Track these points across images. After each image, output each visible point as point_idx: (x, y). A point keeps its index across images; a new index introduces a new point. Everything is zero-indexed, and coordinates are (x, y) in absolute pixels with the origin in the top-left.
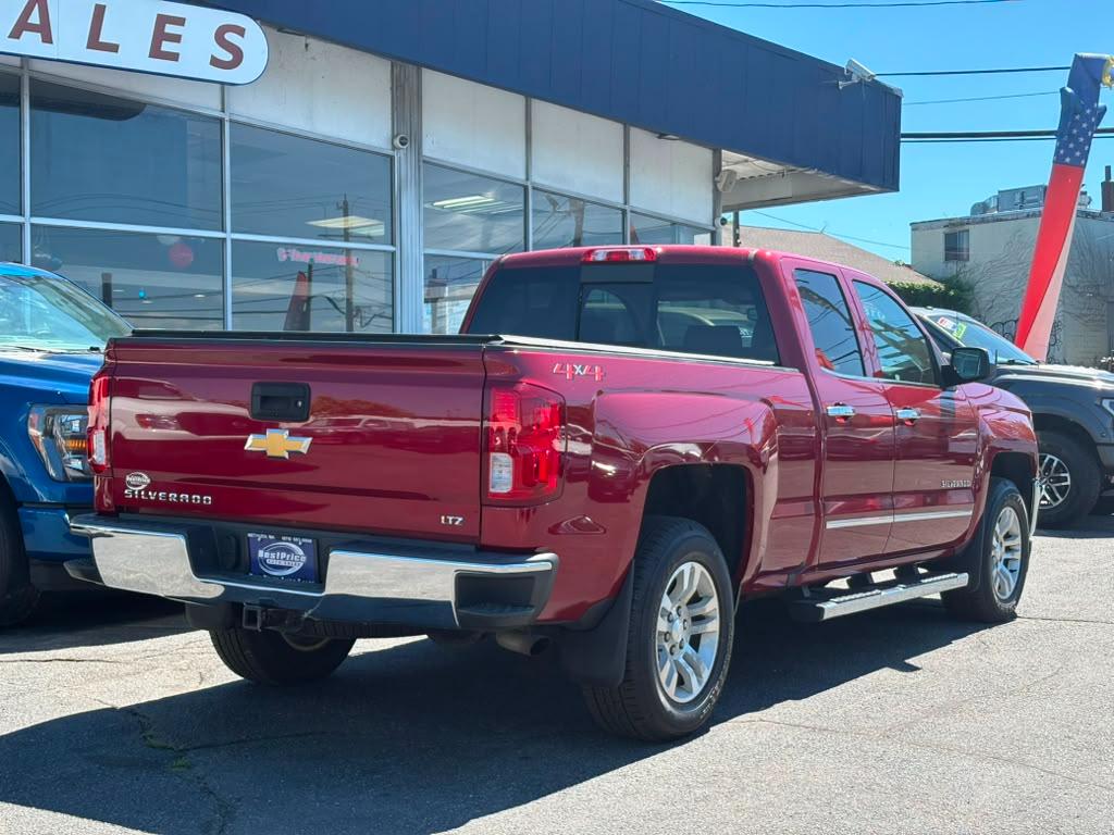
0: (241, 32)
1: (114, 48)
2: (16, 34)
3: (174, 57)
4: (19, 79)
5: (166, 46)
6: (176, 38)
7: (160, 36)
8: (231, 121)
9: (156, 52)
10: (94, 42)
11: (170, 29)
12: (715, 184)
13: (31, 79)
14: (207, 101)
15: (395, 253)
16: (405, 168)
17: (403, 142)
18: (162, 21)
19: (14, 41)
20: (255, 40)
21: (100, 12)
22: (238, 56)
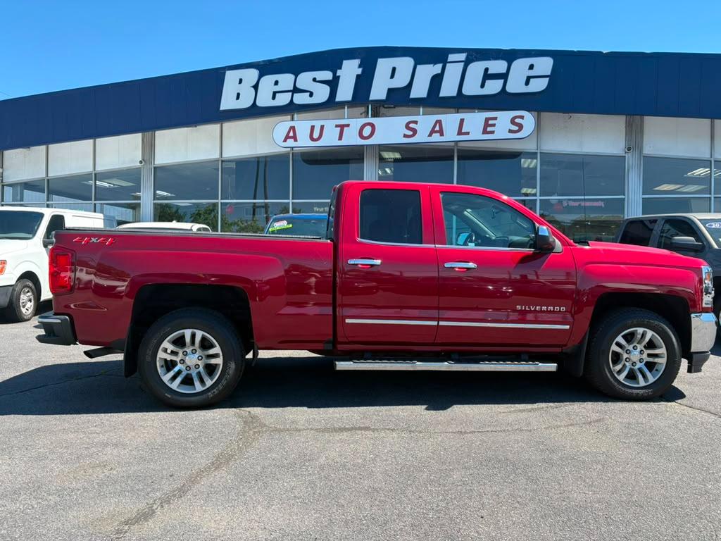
0: (522, 117)
1: (468, 133)
2: (430, 135)
3: (492, 132)
4: (453, 150)
5: (489, 129)
6: (494, 125)
7: (487, 125)
8: (541, 153)
9: (485, 132)
10: (460, 133)
11: (491, 122)
13: (458, 150)
14: (530, 147)
15: (624, 199)
16: (632, 160)
17: (629, 149)
18: (487, 119)
19: (430, 138)
20: (528, 120)
21: (462, 121)
22: (521, 127)
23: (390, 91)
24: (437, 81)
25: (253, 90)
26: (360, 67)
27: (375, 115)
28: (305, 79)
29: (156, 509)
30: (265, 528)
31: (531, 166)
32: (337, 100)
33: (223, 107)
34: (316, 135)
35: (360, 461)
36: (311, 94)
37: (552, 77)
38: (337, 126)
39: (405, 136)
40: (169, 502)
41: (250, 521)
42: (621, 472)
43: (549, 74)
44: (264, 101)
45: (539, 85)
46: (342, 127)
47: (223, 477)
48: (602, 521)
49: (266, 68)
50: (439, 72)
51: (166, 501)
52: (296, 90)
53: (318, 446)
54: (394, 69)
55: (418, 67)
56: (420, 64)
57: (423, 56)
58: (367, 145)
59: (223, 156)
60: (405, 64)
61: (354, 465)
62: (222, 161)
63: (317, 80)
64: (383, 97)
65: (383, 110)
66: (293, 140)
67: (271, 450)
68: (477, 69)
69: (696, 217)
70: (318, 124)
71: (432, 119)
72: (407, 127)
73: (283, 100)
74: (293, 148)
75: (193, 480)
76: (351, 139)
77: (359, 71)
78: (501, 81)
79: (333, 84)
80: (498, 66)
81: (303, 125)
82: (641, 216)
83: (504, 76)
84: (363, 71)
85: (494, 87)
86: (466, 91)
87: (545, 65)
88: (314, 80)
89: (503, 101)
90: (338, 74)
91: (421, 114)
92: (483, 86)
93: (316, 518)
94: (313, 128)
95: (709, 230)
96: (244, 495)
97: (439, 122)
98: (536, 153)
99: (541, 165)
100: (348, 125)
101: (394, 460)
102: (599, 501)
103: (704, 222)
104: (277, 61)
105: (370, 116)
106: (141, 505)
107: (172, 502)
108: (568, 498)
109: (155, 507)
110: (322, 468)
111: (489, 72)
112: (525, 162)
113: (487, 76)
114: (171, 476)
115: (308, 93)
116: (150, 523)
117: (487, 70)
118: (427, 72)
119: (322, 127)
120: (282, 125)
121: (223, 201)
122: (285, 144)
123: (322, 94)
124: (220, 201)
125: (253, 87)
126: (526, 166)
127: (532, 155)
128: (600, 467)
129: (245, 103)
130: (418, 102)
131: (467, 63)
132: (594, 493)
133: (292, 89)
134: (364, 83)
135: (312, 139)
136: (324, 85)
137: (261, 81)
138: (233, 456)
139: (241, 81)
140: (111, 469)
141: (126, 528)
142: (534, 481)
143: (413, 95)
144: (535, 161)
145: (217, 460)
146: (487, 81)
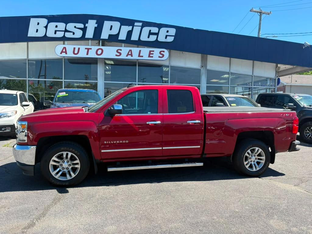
0: (164, 52)
1: (142, 56)
2: (127, 56)
3: (152, 57)
4: (136, 62)
5: (151, 55)
6: (153, 54)
7: (150, 54)
8: (170, 66)
9: (149, 56)
10: (139, 56)
11: (152, 52)
12: (276, 69)
13: (138, 62)
14: (167, 63)
15: (200, 86)
16: (203, 71)
17: (202, 67)
18: (150, 51)
19: (127, 57)
20: (166, 53)
21: (140, 51)
22: (163, 56)
23: (110, 35)
24: (130, 33)
25: (45, 29)
26: (96, 23)
27: (103, 45)
28: (71, 26)
29: (36, 222)
30: (82, 224)
31: (166, 70)
32: (86, 37)
33: (29, 35)
34: (76, 52)
35: (112, 196)
36: (74, 34)
37: (175, 36)
38: (86, 49)
39: (116, 55)
40: (40, 219)
41: (76, 222)
42: (200, 191)
43: (174, 35)
44: (50, 34)
45: (171, 39)
46: (88, 49)
47: (59, 207)
48: (195, 208)
49: (51, 19)
50: (131, 29)
51: (38, 218)
52: (66, 31)
53: (94, 191)
54: (112, 26)
55: (122, 26)
56: (122, 25)
57: (124, 22)
58: (99, 58)
59: (29, 58)
60: (117, 25)
61: (110, 197)
62: (28, 60)
63: (76, 27)
64: (107, 38)
65: (106, 43)
66: (65, 53)
67: (76, 195)
68: (146, 30)
69: (224, 96)
70: (77, 47)
71: (128, 49)
72: (117, 51)
73: (60, 35)
74: (64, 57)
75: (47, 209)
76: (92, 54)
77: (96, 25)
78: (156, 36)
79: (84, 30)
80: (155, 30)
81: (70, 47)
82: (206, 94)
83: (157, 34)
84: (98, 26)
85: (153, 38)
86: (142, 39)
87: (173, 31)
88: (75, 27)
89: (157, 44)
90: (86, 26)
91: (123, 46)
92: (149, 37)
93: (101, 218)
94: (74, 48)
95: (228, 101)
96: (70, 213)
97: (131, 51)
98: (169, 66)
99: (170, 70)
100: (91, 49)
101: (125, 194)
102: (194, 202)
103: (227, 98)
104: (56, 16)
105: (101, 45)
106: (28, 221)
107: (41, 219)
108: (185, 201)
109: (34, 221)
110: (98, 199)
111: (151, 32)
112: (164, 69)
113: (150, 33)
114: (37, 209)
115: (72, 33)
116: (35, 227)
117: (150, 31)
118: (126, 29)
119: (79, 49)
120: (60, 46)
121: (29, 79)
122: (61, 55)
123: (79, 34)
124: (27, 79)
125: (44, 27)
126: (164, 70)
127: (168, 67)
128: (194, 190)
129: (41, 34)
130: (122, 41)
131: (142, 27)
132: (192, 199)
133: (64, 30)
134: (98, 31)
135: (74, 53)
136: (80, 30)
137: (48, 25)
138: (60, 198)
139: (38, 24)
140: (9, 208)
141: (26, 230)
142: (173, 197)
143: (119, 38)
144: (168, 69)
145: (54, 200)
146: (150, 36)
